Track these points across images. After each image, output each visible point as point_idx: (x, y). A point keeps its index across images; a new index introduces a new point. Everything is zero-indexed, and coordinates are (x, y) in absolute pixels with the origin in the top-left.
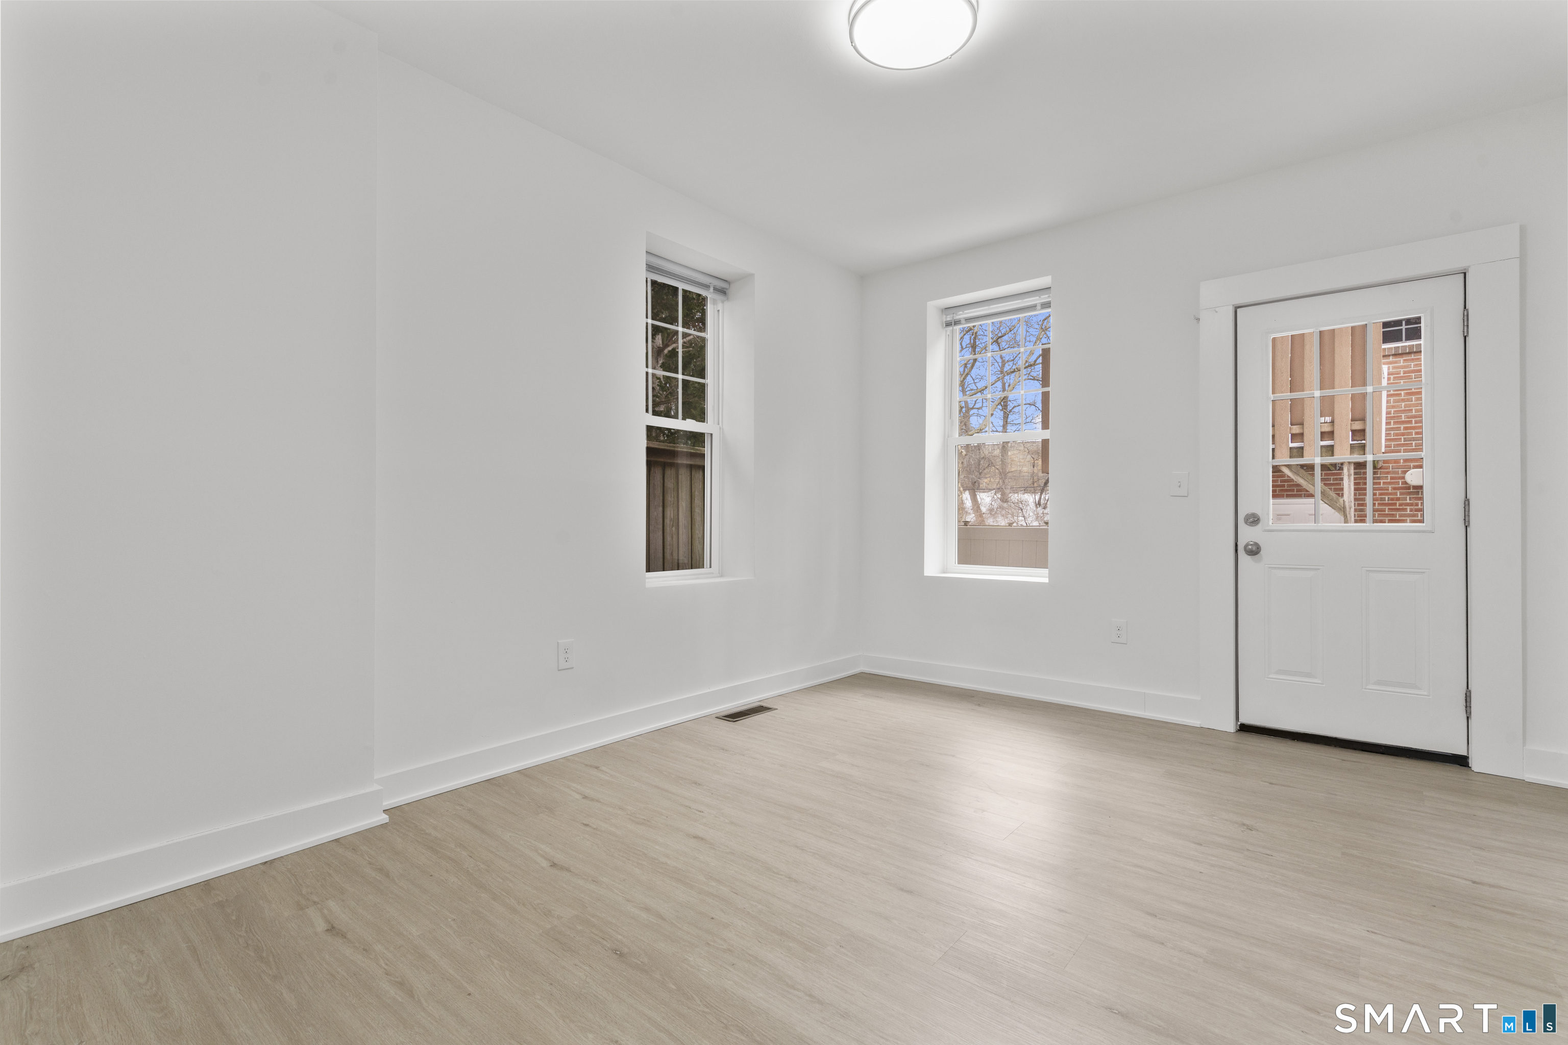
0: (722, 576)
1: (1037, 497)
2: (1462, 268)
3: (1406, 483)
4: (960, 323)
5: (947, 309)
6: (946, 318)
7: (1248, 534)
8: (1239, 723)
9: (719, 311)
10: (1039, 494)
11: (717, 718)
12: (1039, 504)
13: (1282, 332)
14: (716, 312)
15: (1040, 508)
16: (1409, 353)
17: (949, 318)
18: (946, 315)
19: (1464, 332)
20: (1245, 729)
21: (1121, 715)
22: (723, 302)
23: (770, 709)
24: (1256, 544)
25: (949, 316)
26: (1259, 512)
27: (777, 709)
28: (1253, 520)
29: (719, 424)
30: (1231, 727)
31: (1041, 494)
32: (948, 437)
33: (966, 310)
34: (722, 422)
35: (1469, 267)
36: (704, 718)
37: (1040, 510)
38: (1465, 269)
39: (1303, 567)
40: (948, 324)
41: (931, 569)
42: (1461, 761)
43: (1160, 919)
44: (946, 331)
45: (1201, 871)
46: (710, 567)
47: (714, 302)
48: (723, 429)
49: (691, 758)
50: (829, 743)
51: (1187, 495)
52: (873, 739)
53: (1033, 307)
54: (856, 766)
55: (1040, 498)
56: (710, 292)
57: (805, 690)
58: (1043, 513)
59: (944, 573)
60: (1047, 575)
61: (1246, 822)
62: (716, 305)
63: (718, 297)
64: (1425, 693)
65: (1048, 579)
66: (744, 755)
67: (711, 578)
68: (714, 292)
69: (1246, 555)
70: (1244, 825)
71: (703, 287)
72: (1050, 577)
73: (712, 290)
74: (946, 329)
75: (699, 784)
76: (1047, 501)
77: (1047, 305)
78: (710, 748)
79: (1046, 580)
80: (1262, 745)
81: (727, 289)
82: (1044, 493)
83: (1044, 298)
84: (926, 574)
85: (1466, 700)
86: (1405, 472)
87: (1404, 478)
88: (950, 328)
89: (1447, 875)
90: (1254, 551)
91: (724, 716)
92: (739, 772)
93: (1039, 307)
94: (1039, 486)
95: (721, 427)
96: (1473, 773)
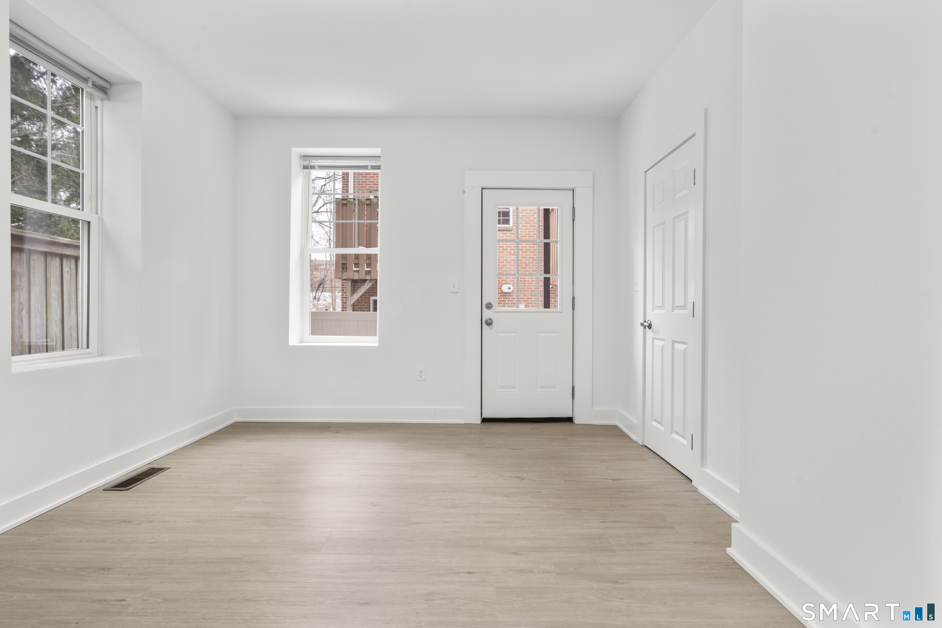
0: (101, 355)
1: (314, 294)
2: (572, 188)
3: (502, 291)
4: (315, 168)
5: (305, 157)
6: (303, 162)
7: (487, 314)
8: (482, 418)
9: (96, 107)
10: (315, 292)
11: (105, 490)
12: (315, 298)
13: (503, 206)
14: (94, 109)
15: (316, 301)
16: (503, 230)
17: (306, 163)
18: (304, 161)
19: (573, 218)
20: (485, 420)
21: (423, 424)
22: (102, 100)
23: (164, 469)
24: (490, 319)
25: (305, 162)
26: (492, 302)
27: (170, 468)
28: (489, 306)
29: (97, 213)
30: (479, 421)
31: (317, 292)
32: (304, 247)
33: (319, 160)
34: (102, 212)
35: (576, 187)
36: (89, 494)
37: (316, 302)
38: (573, 189)
39: (512, 331)
40: (305, 167)
41: (293, 341)
42: (570, 420)
43: (521, 555)
44: (303, 172)
45: (519, 513)
46: (88, 347)
47: (91, 97)
48: (102, 219)
49: (87, 541)
50: (234, 488)
51: (458, 292)
52: (273, 476)
53: (366, 167)
54: (269, 503)
55: (316, 294)
56: (89, 86)
57: (191, 446)
58: (317, 304)
59: (301, 342)
60: (378, 341)
61: (518, 475)
62: (93, 101)
63: (97, 93)
64: (558, 390)
65: (378, 344)
66: (152, 522)
67: (88, 357)
68: (92, 87)
69: (486, 325)
70: (518, 477)
71: (83, 80)
72: (379, 343)
73: (90, 84)
74: (304, 170)
75: (109, 569)
76: (320, 297)
77: (378, 167)
78: (108, 524)
79: (377, 345)
80: (496, 428)
81: (107, 89)
82: (318, 292)
83: (373, 163)
84: (290, 344)
85: (573, 391)
86: (501, 286)
87: (501, 288)
88: (307, 170)
89: (603, 479)
90: (489, 323)
91: (113, 487)
92: (153, 541)
93: (369, 168)
94: (315, 287)
95: (100, 216)
96: (575, 425)
